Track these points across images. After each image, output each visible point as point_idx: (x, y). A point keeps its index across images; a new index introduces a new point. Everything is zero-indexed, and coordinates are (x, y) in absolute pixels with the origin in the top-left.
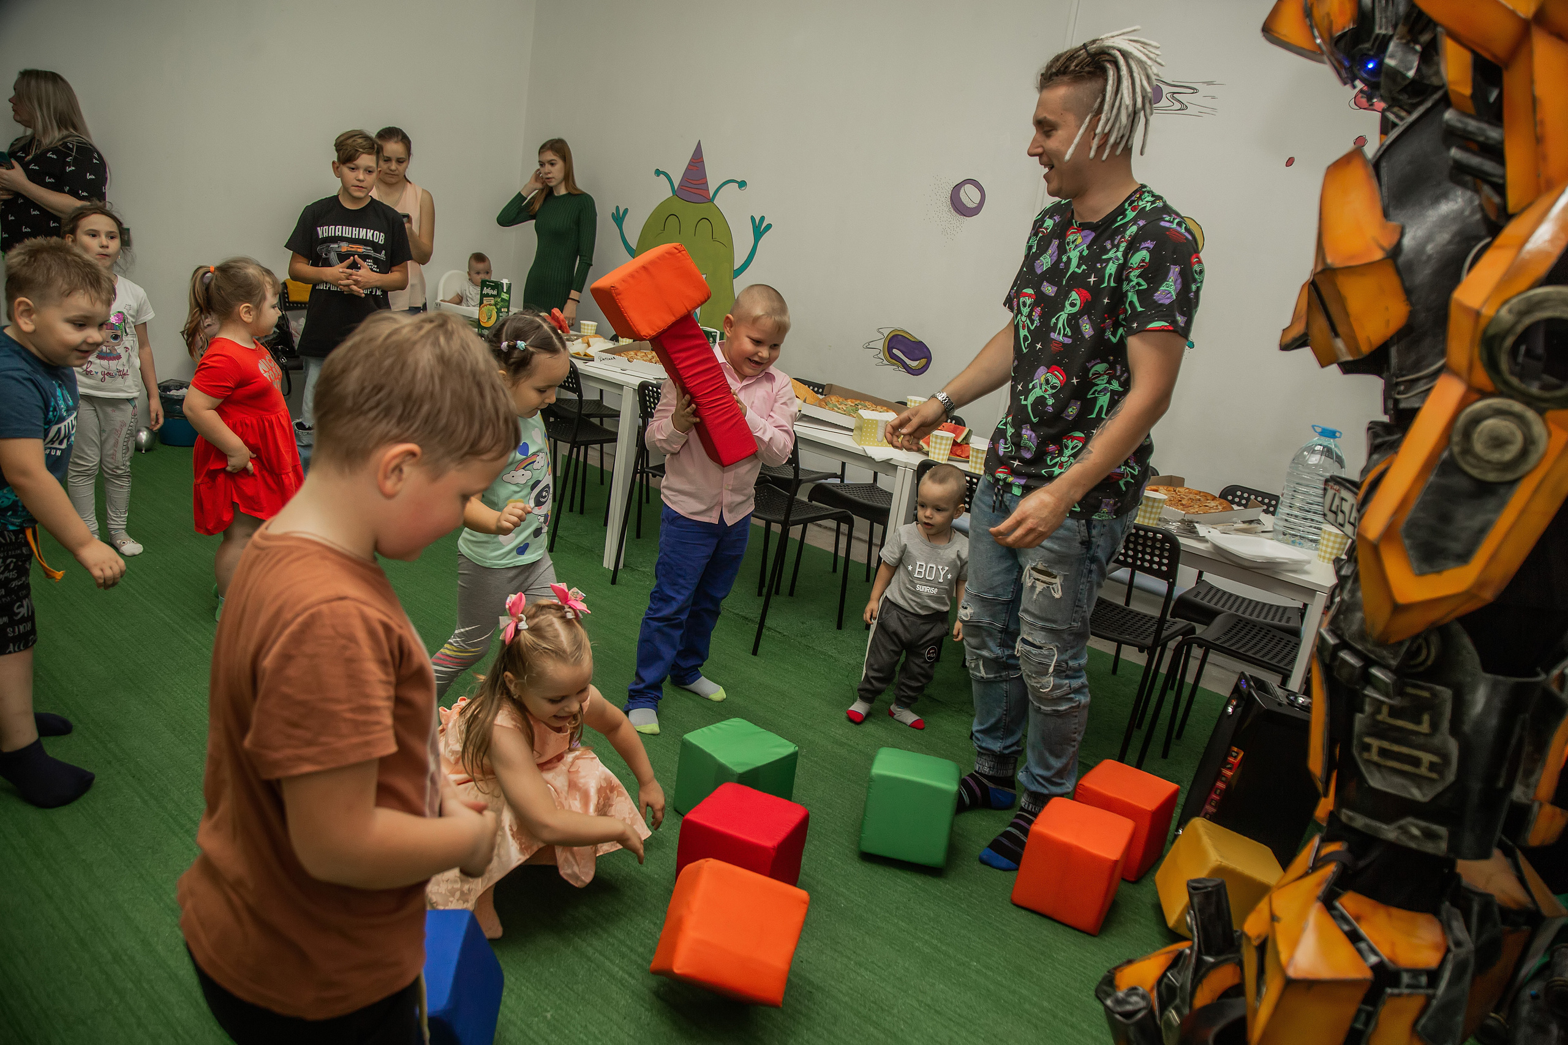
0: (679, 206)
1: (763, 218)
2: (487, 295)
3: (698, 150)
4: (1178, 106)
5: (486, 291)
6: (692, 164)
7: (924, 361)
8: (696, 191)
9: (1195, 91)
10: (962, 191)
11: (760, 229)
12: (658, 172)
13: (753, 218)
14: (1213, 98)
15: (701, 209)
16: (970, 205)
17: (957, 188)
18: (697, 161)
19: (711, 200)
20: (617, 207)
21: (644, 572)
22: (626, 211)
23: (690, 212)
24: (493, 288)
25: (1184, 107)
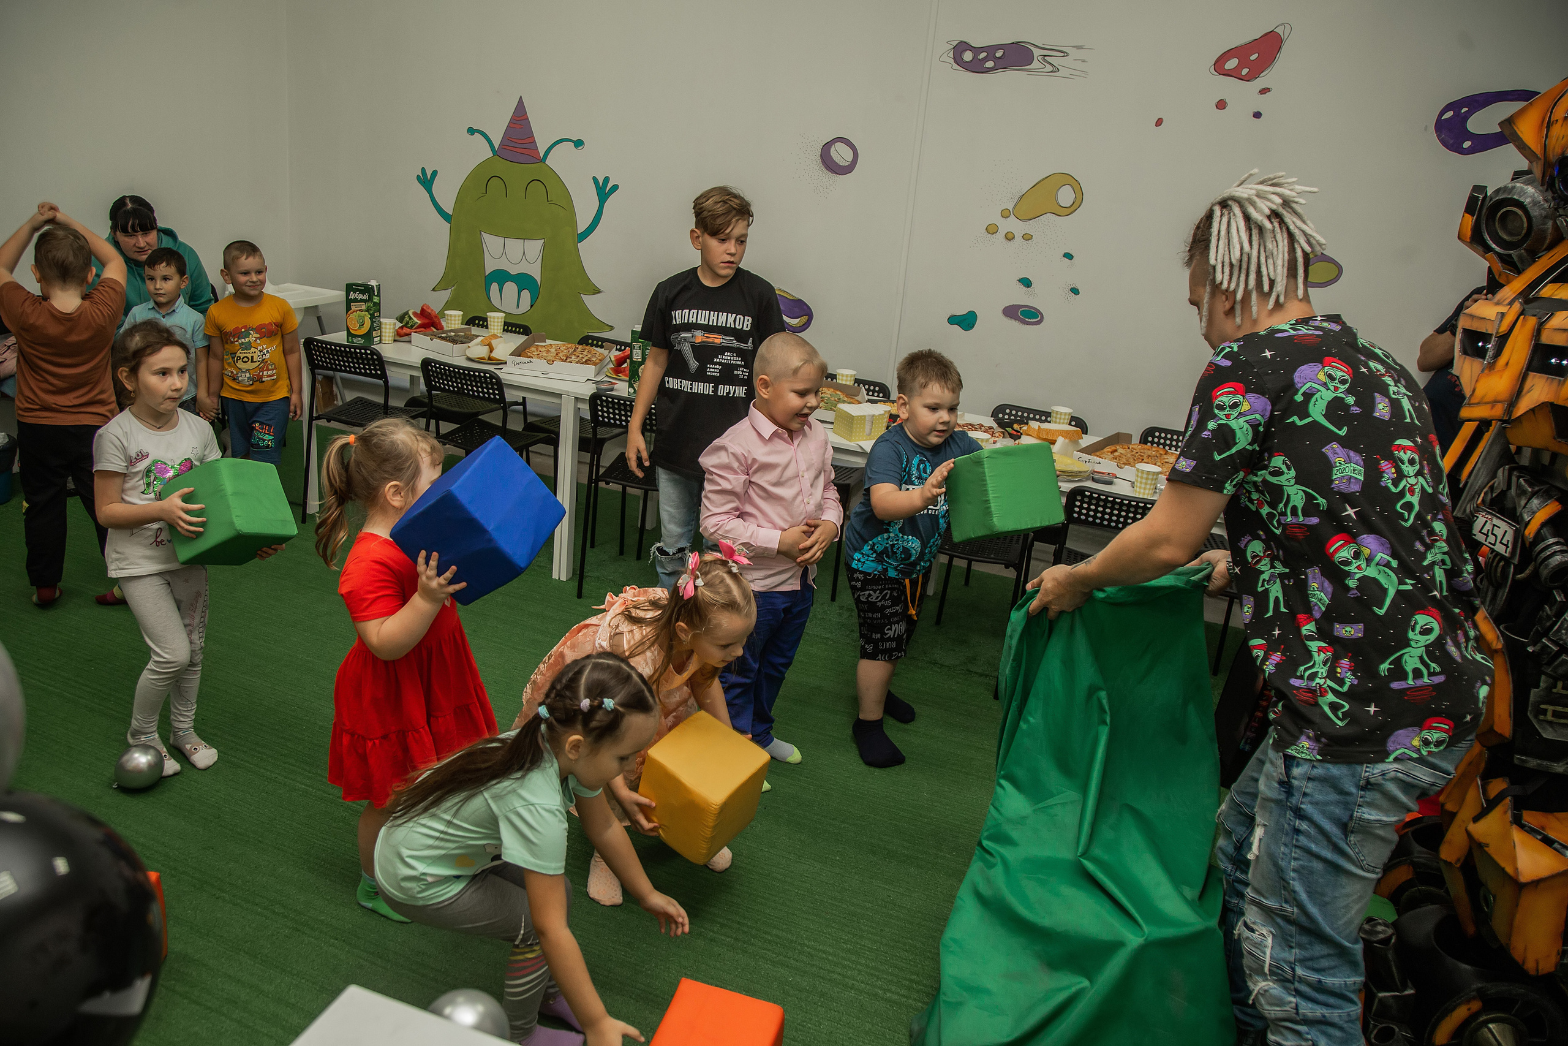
0: (502, 167)
1: (607, 179)
2: (356, 300)
3: (520, 109)
4: (1049, 68)
5: (352, 296)
6: (515, 122)
7: (804, 319)
8: (519, 150)
9: (1065, 54)
10: (833, 149)
11: (604, 191)
12: (471, 131)
13: (595, 179)
14: (1083, 61)
15: (531, 170)
16: (842, 163)
17: (827, 147)
18: (520, 118)
19: (543, 160)
20: (423, 169)
21: (598, 578)
22: (435, 173)
23: (517, 173)
24: (362, 292)
25: (1056, 70)
